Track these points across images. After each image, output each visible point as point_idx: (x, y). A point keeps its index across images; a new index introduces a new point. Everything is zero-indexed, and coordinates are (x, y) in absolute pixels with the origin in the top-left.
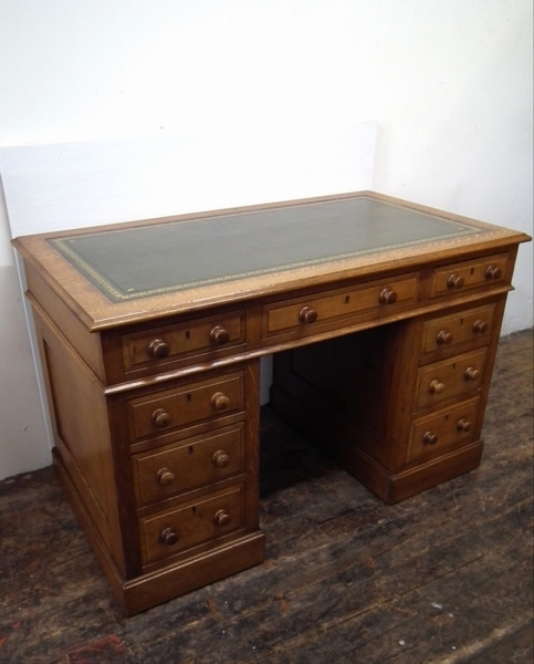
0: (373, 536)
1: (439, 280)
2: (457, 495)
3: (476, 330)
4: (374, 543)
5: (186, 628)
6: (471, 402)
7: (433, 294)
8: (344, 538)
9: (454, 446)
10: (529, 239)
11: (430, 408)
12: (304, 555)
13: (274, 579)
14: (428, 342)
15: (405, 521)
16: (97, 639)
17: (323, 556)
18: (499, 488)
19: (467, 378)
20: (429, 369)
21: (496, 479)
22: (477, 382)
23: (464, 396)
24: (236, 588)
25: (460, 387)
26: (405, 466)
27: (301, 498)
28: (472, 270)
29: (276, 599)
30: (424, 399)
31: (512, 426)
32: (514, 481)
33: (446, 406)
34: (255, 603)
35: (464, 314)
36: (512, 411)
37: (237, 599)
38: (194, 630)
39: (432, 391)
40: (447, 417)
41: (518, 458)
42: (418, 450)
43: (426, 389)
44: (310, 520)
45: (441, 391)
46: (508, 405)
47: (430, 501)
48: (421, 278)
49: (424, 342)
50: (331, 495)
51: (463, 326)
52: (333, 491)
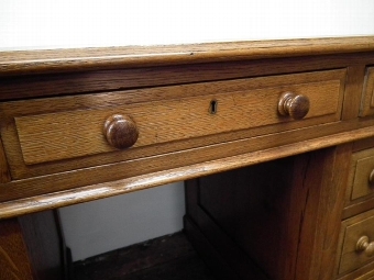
11: (355, 272)
14: (356, 185)
20: (355, 222)
30: (347, 262)
39: (360, 251)
43: (350, 249)
49: (350, 184)
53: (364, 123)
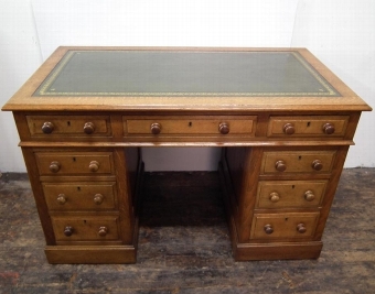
0: (191, 275)
1: (276, 125)
2: (269, 270)
4: (188, 280)
5: (50, 285)
6: (311, 215)
7: (270, 134)
8: (175, 269)
9: (294, 240)
10: (370, 110)
11: (270, 210)
12: (144, 270)
13: (115, 278)
14: (267, 166)
15: (220, 274)
16: (9, 272)
17: (153, 275)
18: (302, 276)
21: (306, 269)
23: (304, 209)
24: (92, 273)
25: (299, 202)
27: (171, 235)
28: (309, 124)
29: (106, 289)
30: (264, 203)
31: (352, 235)
32: (317, 275)
34: (93, 287)
35: (303, 153)
36: (362, 224)
37: (88, 280)
38: (52, 288)
40: (286, 219)
41: (336, 260)
42: (261, 234)
43: (266, 197)
44: (165, 250)
46: (362, 219)
47: (247, 267)
48: (257, 121)
50: (190, 240)
51: (301, 161)
52: (194, 238)
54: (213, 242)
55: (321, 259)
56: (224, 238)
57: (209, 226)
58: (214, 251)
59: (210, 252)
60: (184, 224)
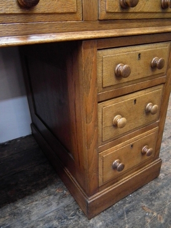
3: (154, 67)
6: (151, 132)
7: (103, 15)
11: (116, 140)
14: (105, 75)
18: (160, 202)
19: (148, 112)
20: (109, 104)
22: (155, 116)
23: (146, 127)
25: (142, 120)
26: (98, 189)
30: (108, 133)
33: (130, 137)
39: (115, 125)
40: (132, 146)
42: (109, 175)
43: (109, 124)
45: (123, 125)
47: (105, 221)
49: (100, 75)
50: (25, 217)
51: (141, 61)
52: (29, 212)
53: (104, 26)
54: (54, 207)
55: (161, 175)
56: (64, 196)
57: (42, 189)
58: (59, 219)
59: (55, 223)
60: (12, 200)
